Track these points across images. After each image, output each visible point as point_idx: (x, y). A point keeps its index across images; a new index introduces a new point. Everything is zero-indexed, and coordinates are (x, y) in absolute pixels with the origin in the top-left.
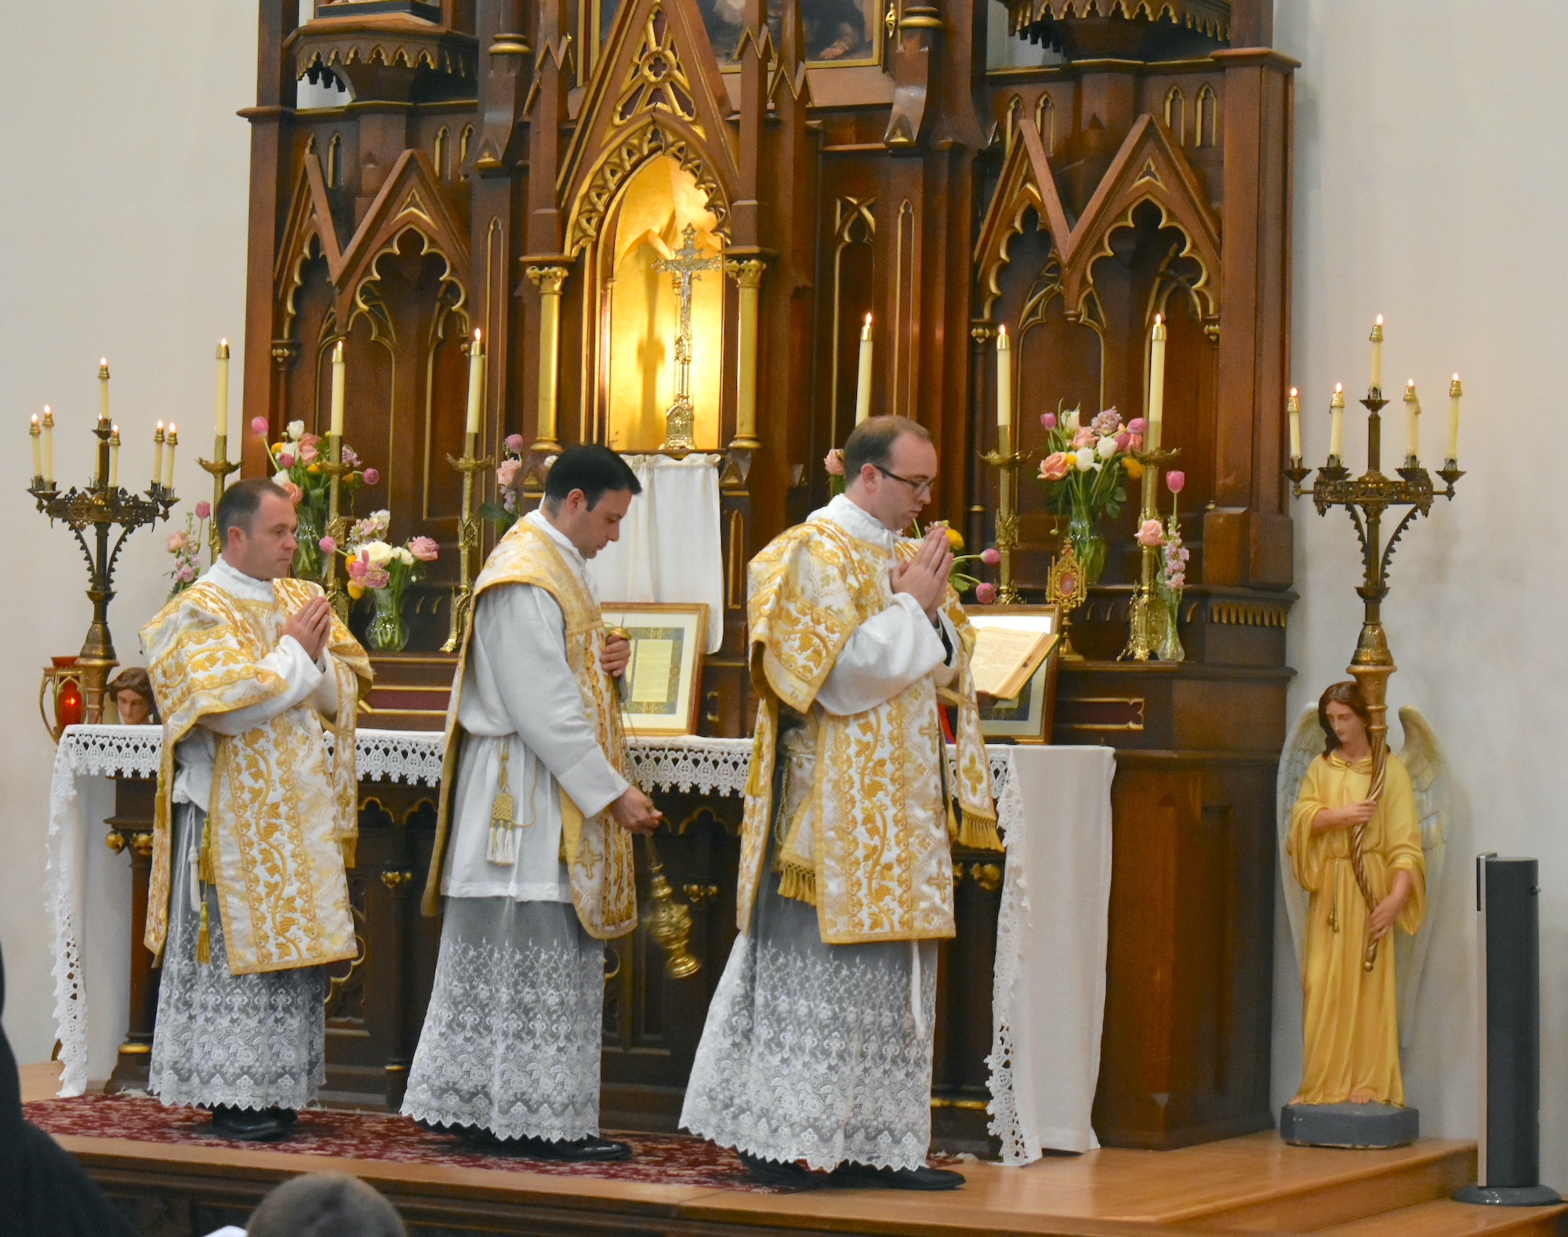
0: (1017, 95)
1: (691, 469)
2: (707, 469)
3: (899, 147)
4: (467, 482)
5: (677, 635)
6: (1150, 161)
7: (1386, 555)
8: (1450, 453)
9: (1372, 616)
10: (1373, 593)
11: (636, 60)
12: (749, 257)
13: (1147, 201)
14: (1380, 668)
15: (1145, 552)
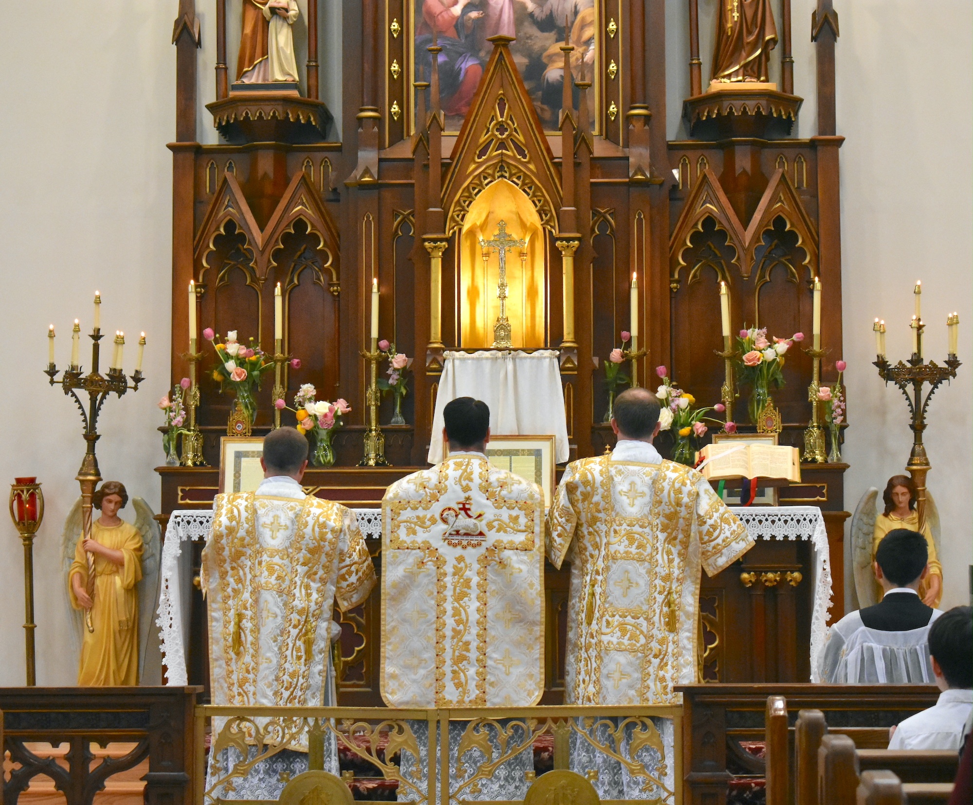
0: (685, 155)
1: (540, 358)
2: (551, 358)
3: (639, 181)
5: (538, 453)
6: (781, 195)
7: (924, 407)
8: (952, 351)
9: (918, 439)
10: (918, 427)
11: (488, 125)
12: (573, 239)
14: (925, 467)
15: (815, 404)
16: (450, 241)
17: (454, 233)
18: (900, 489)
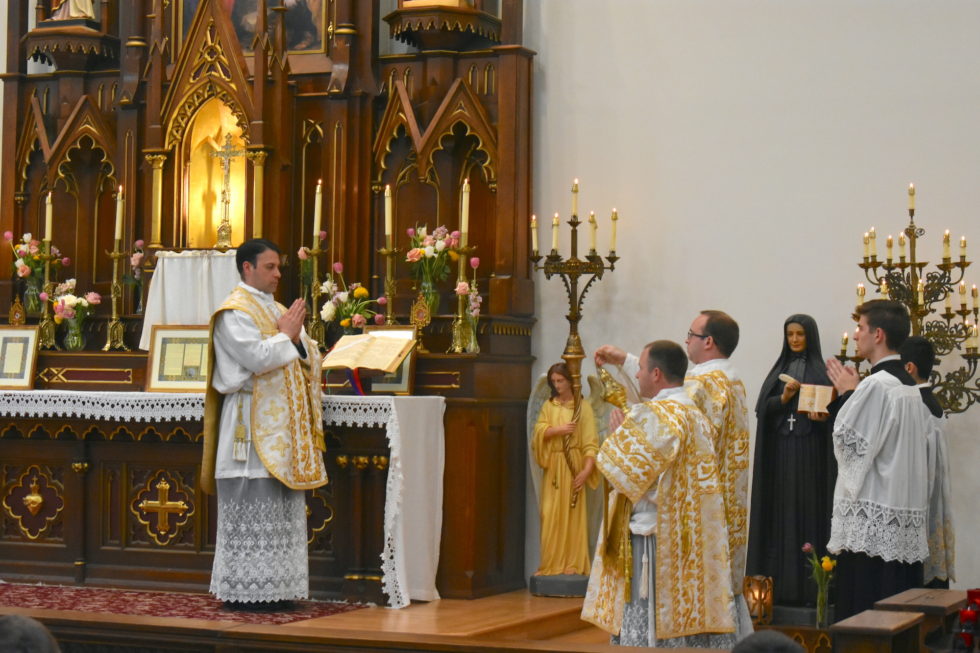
0: (394, 68)
3: (335, 94)
4: (116, 265)
6: (462, 102)
7: (581, 299)
8: (612, 248)
9: (574, 330)
10: (574, 318)
11: (201, 50)
12: (259, 150)
13: (460, 122)
14: (578, 356)
15: (460, 298)
16: (170, 155)
17: (174, 147)
18: (556, 376)
